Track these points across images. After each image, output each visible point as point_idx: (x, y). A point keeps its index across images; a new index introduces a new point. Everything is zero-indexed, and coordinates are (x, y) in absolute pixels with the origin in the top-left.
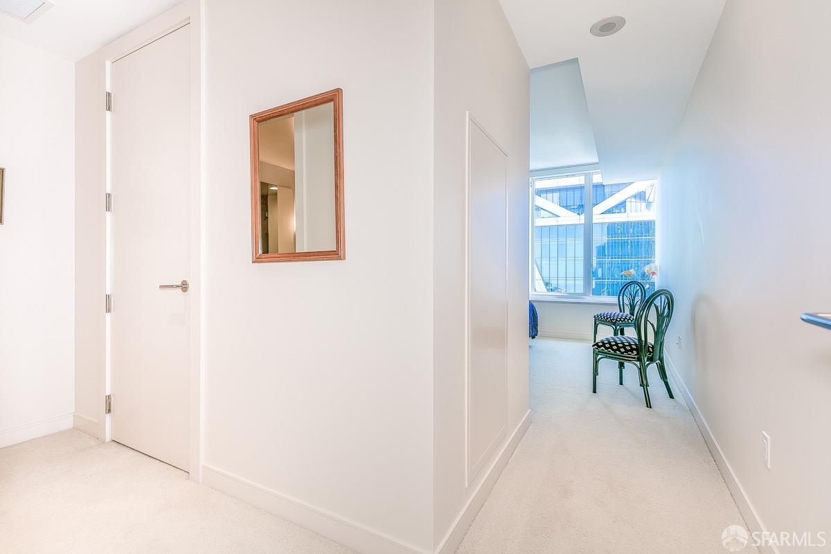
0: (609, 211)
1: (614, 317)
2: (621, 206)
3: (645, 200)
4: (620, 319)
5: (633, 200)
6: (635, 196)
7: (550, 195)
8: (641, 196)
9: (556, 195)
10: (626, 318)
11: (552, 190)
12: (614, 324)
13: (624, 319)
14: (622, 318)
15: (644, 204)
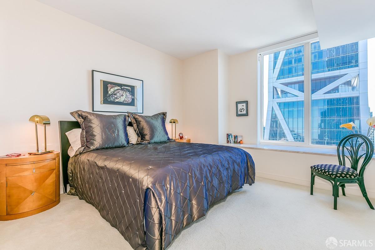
0: (329, 92)
1: (333, 171)
2: (336, 90)
3: (351, 85)
4: (341, 174)
5: (343, 86)
6: (345, 84)
7: (293, 86)
8: (349, 83)
9: (297, 86)
10: (347, 174)
11: (295, 83)
12: (334, 180)
13: (346, 175)
14: (342, 173)
15: (350, 88)
